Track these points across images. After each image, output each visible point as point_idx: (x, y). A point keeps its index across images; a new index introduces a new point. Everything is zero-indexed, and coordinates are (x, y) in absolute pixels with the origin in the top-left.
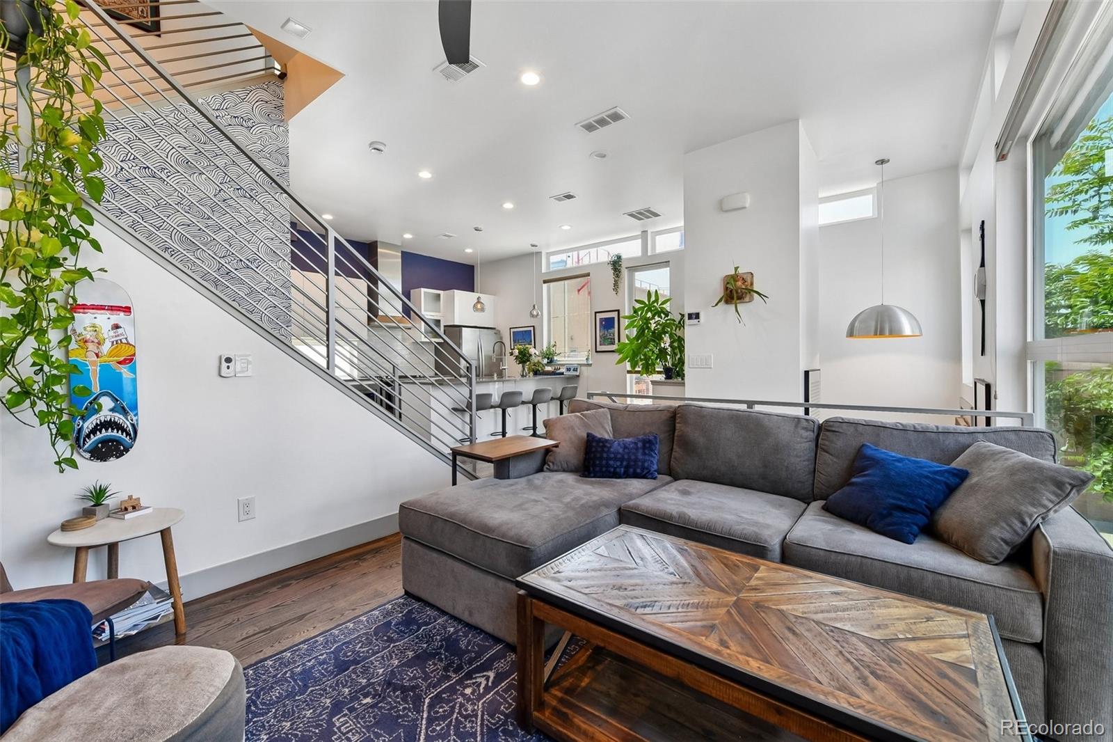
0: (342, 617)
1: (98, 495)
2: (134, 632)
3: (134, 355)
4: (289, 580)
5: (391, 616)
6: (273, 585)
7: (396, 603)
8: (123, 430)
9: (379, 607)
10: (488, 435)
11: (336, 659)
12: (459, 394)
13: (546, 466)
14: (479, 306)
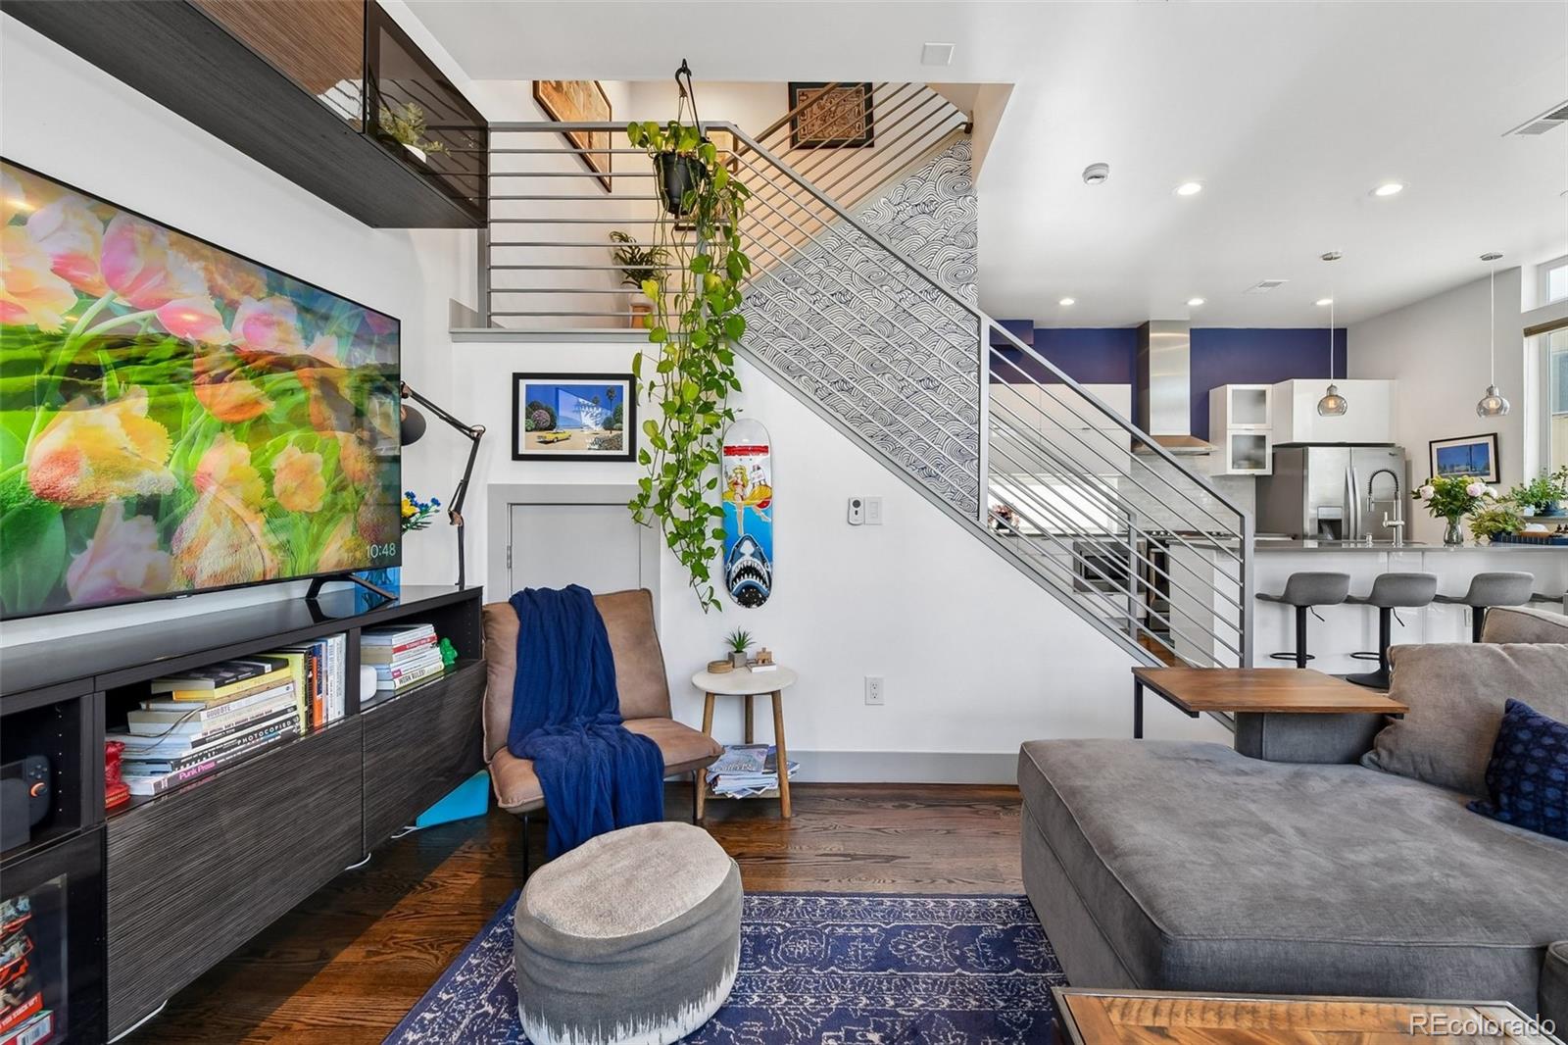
0: (930, 886)
1: (739, 643)
2: (739, 797)
3: (771, 497)
4: (908, 800)
5: (987, 921)
6: (891, 798)
7: (1005, 904)
8: (761, 578)
9: (982, 896)
10: (1265, 657)
11: (884, 944)
12: (1274, 569)
13: (1370, 755)
14: (1331, 404)
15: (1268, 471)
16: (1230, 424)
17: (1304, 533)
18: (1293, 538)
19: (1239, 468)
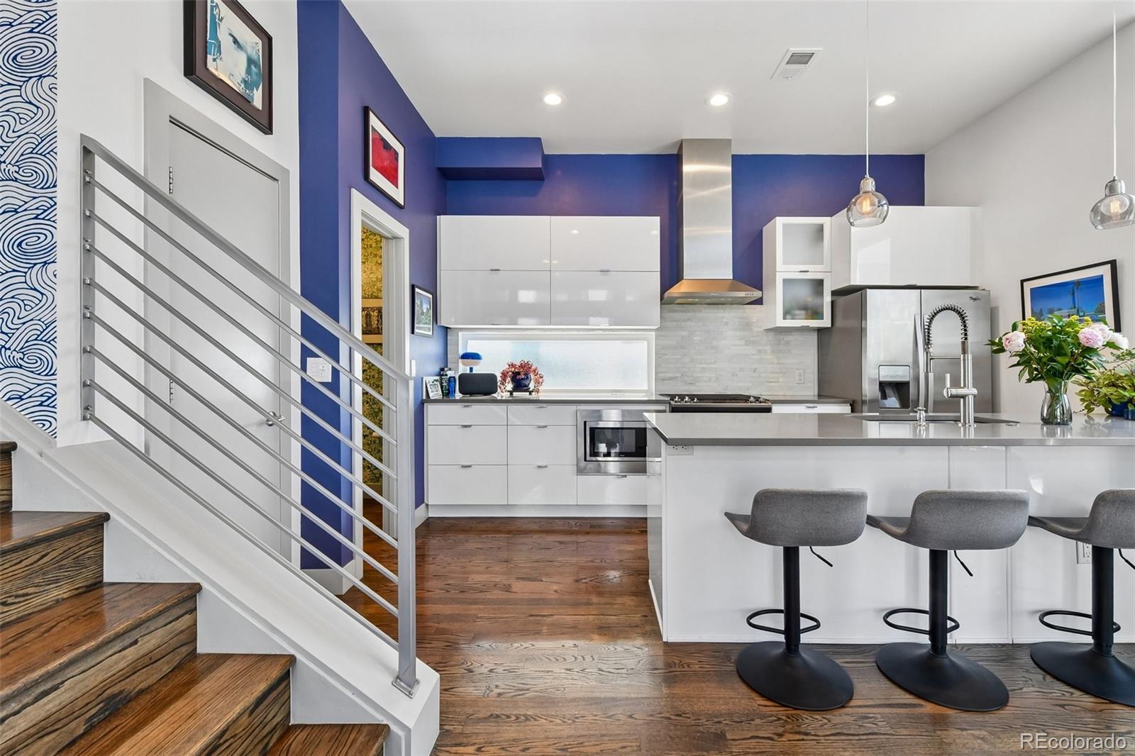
15: (826, 322)
16: (780, 265)
17: (863, 398)
18: (851, 405)
19: (793, 319)
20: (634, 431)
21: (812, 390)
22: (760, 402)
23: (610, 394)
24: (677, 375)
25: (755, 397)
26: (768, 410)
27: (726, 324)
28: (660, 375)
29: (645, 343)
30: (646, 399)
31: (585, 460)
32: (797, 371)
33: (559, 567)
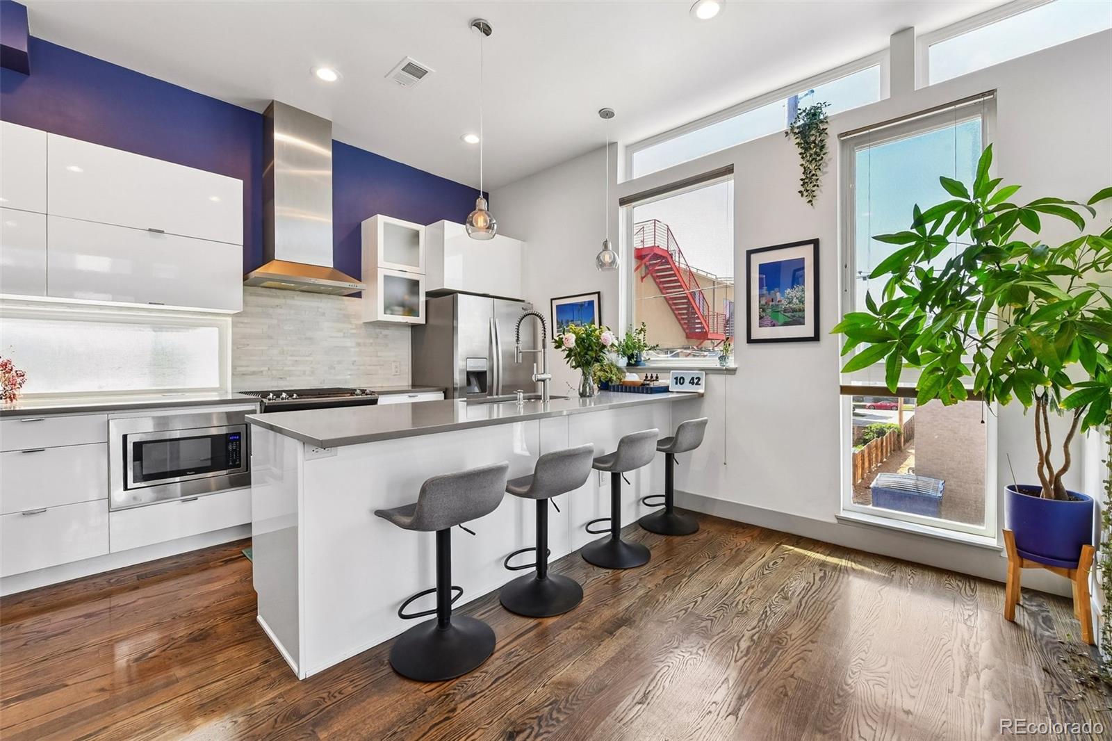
15: (421, 320)
16: (381, 262)
17: (455, 386)
18: (444, 392)
19: (392, 314)
20: (209, 439)
21: (406, 382)
22: (367, 395)
23: (160, 395)
24: (262, 369)
25: (361, 390)
26: (374, 402)
27: (324, 314)
28: (238, 369)
29: (214, 331)
30: (218, 399)
31: (126, 488)
32: (393, 364)
33: (97, 652)
